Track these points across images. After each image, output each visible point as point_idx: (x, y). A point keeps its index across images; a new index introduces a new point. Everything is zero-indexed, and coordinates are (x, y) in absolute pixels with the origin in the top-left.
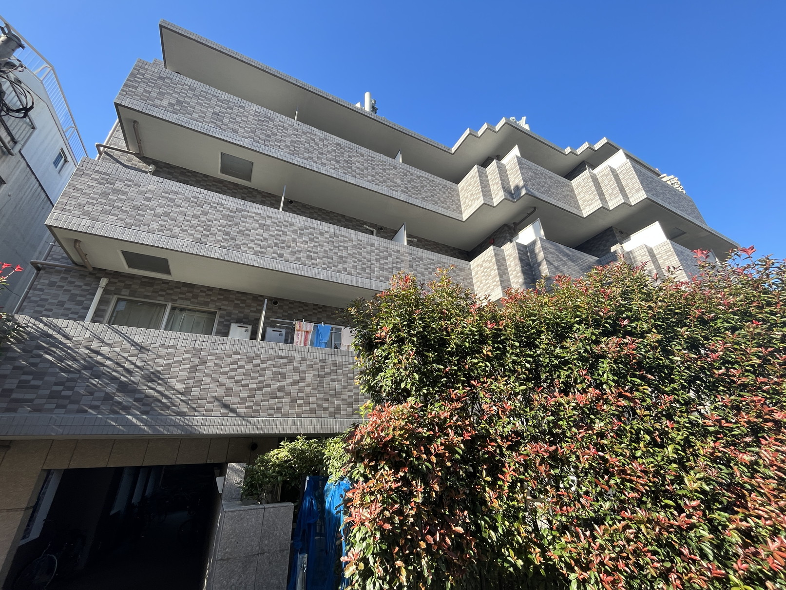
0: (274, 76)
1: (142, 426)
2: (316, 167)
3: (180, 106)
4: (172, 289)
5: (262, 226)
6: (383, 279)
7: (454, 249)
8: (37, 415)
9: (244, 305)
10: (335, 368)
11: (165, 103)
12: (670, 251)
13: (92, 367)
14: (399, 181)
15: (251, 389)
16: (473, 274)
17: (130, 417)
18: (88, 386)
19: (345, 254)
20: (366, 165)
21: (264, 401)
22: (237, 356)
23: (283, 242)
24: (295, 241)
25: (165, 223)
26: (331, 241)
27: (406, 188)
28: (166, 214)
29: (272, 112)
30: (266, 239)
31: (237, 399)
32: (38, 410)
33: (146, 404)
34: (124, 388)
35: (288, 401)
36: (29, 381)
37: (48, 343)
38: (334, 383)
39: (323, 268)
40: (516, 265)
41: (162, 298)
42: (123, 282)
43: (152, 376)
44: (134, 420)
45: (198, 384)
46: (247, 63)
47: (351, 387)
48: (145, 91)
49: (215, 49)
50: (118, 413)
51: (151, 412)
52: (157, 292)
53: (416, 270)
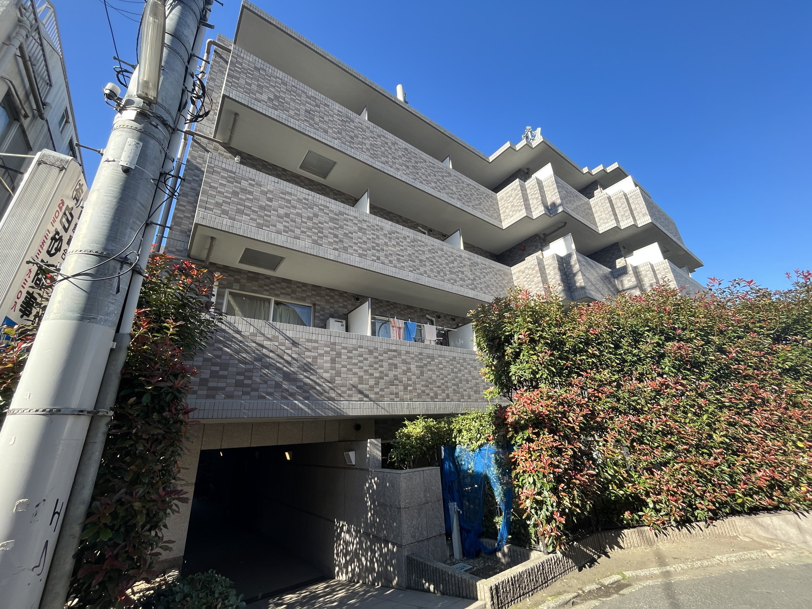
0: (346, 71)
1: (306, 410)
2: (391, 172)
3: (277, 101)
4: (274, 284)
5: (360, 229)
6: (453, 281)
7: (486, 252)
8: (230, 401)
9: (333, 301)
10: (430, 360)
11: (264, 97)
12: (667, 268)
13: (260, 358)
14: (454, 189)
15: (376, 378)
16: (514, 278)
17: (296, 402)
18: (261, 376)
19: (423, 258)
20: (429, 171)
21: (386, 388)
22: (361, 350)
23: (378, 245)
24: (386, 244)
25: (287, 224)
26: (412, 245)
27: (460, 195)
28: (287, 215)
29: (351, 112)
30: (365, 242)
31: (367, 386)
32: (230, 396)
33: (306, 391)
34: (288, 376)
35: (402, 388)
36: (218, 372)
37: (224, 337)
38: (431, 373)
39: (410, 271)
40: (555, 274)
41: (268, 293)
42: (233, 276)
43: (305, 367)
44: (300, 405)
45: (338, 374)
46: (322, 56)
47: (443, 376)
48: (247, 83)
49: (294, 38)
50: (287, 399)
51: (310, 398)
52: (262, 287)
53: (474, 274)
